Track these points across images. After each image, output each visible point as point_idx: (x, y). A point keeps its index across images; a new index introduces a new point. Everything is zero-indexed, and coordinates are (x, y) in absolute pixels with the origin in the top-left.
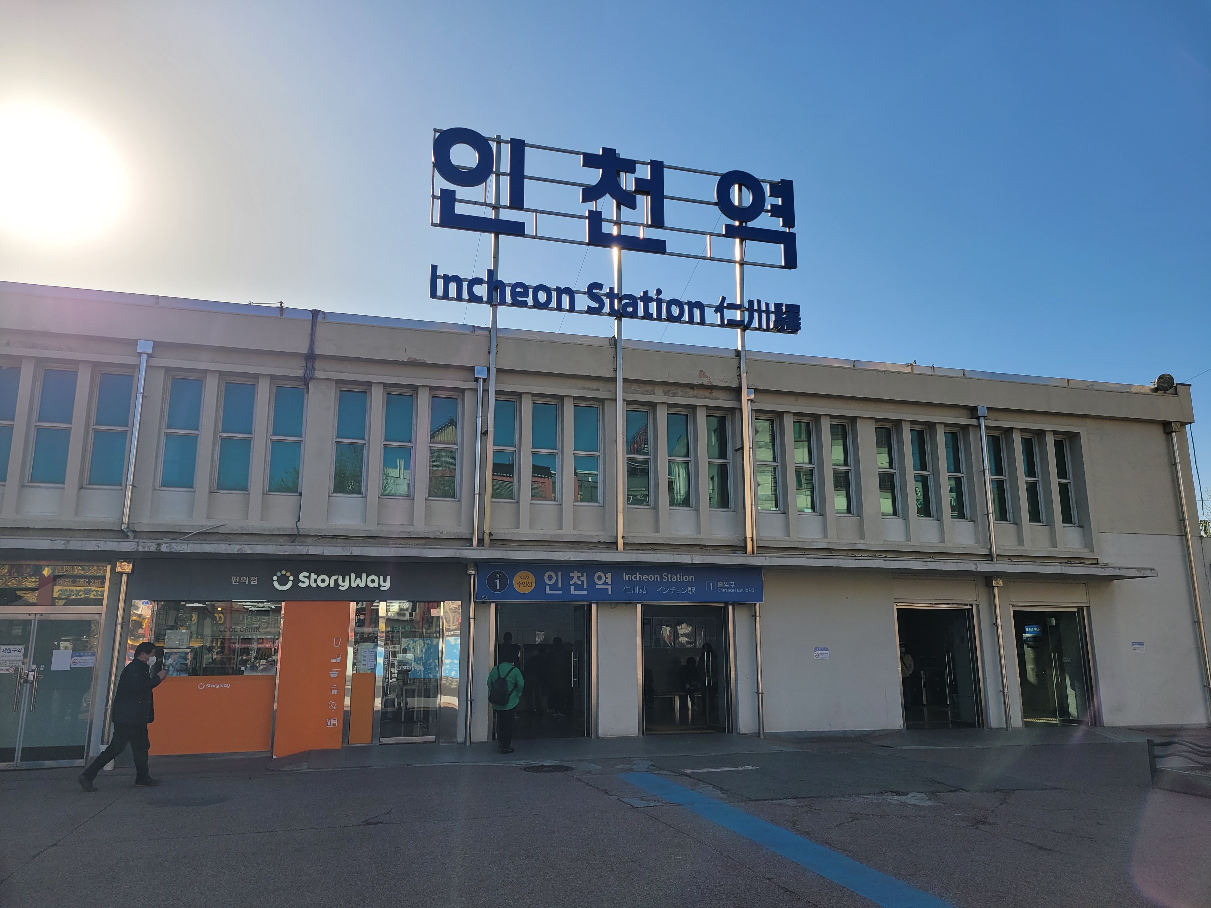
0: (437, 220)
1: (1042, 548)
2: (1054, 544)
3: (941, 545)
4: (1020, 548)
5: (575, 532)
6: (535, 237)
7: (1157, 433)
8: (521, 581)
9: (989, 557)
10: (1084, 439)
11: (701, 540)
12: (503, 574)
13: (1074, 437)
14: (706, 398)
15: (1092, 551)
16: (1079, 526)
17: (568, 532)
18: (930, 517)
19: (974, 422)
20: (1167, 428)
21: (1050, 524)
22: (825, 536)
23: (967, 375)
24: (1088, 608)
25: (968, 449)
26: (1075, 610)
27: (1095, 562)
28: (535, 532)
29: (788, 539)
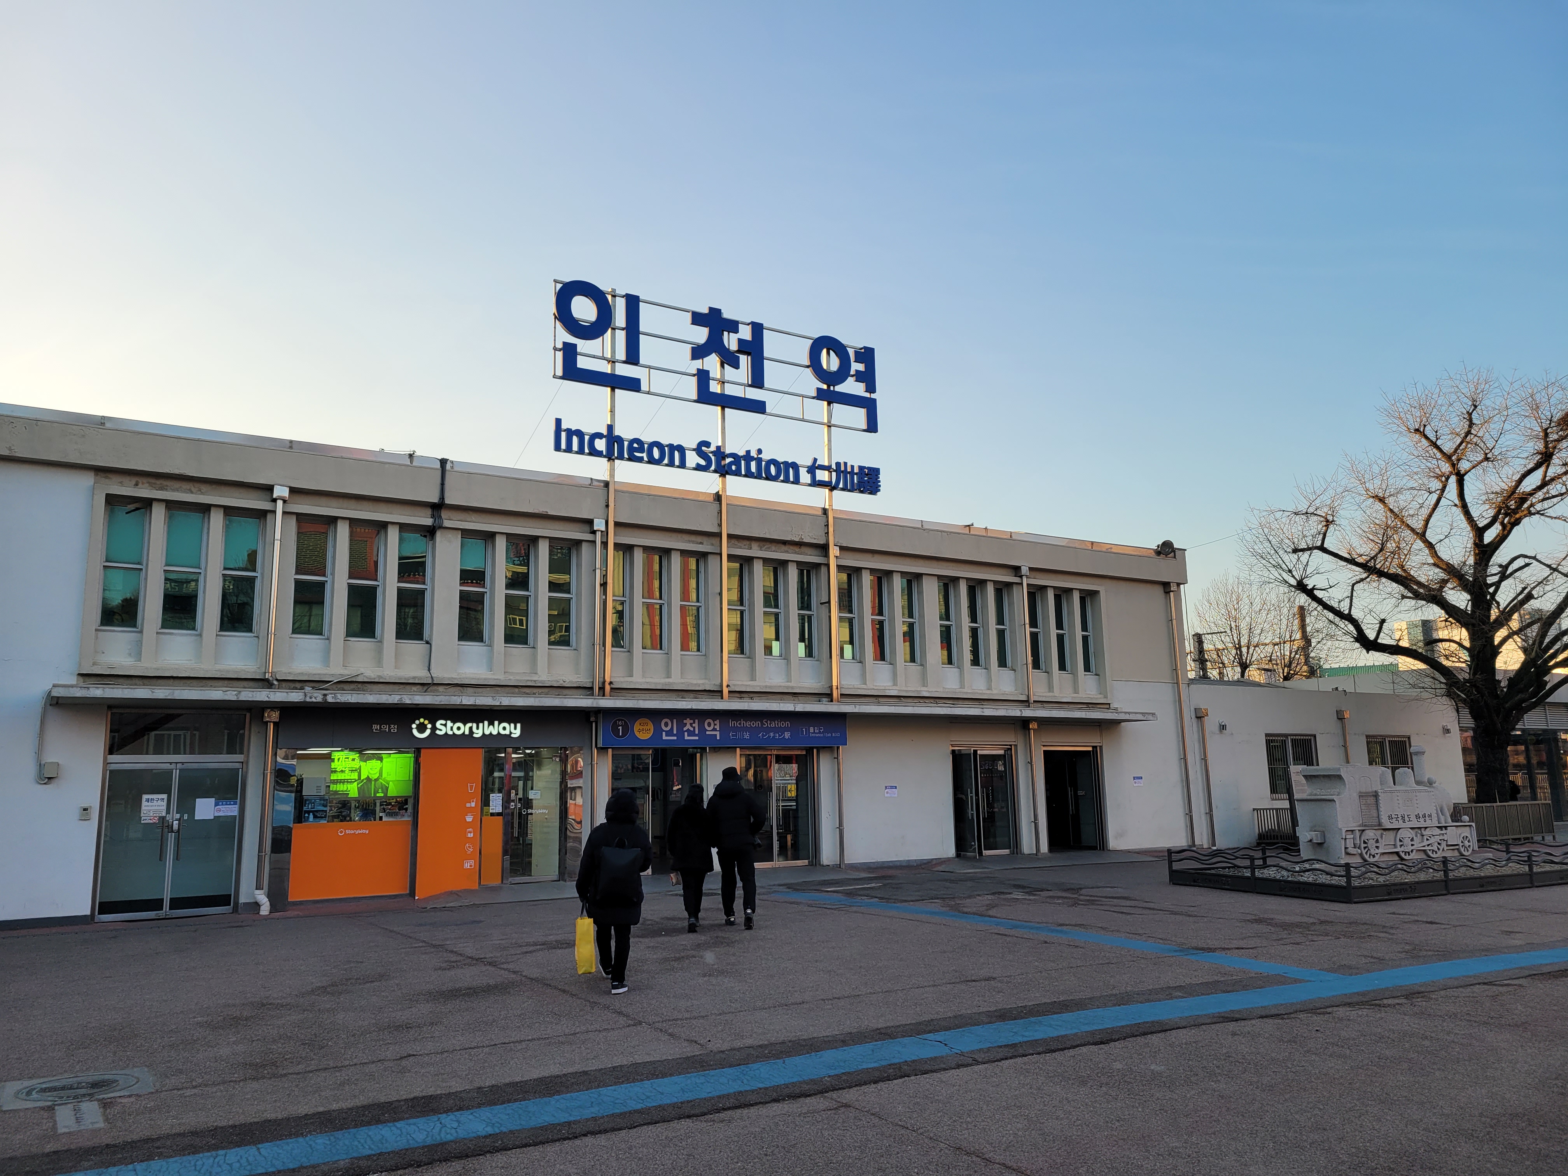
0: (560, 372)
1: (1067, 696)
2: (1076, 691)
3: (989, 692)
4: (1051, 694)
5: (683, 681)
6: (648, 393)
7: (1159, 591)
8: (641, 728)
9: (1026, 703)
10: (1102, 595)
11: (792, 688)
12: (625, 722)
13: (1094, 594)
14: (796, 553)
15: (1106, 697)
16: (1096, 675)
17: (677, 680)
18: (979, 665)
19: (1017, 580)
20: (1166, 586)
21: (1074, 673)
22: (895, 684)
23: (1014, 537)
24: (1101, 747)
25: (1011, 604)
26: (1090, 749)
27: (1107, 706)
28: (648, 680)
29: (864, 686)
